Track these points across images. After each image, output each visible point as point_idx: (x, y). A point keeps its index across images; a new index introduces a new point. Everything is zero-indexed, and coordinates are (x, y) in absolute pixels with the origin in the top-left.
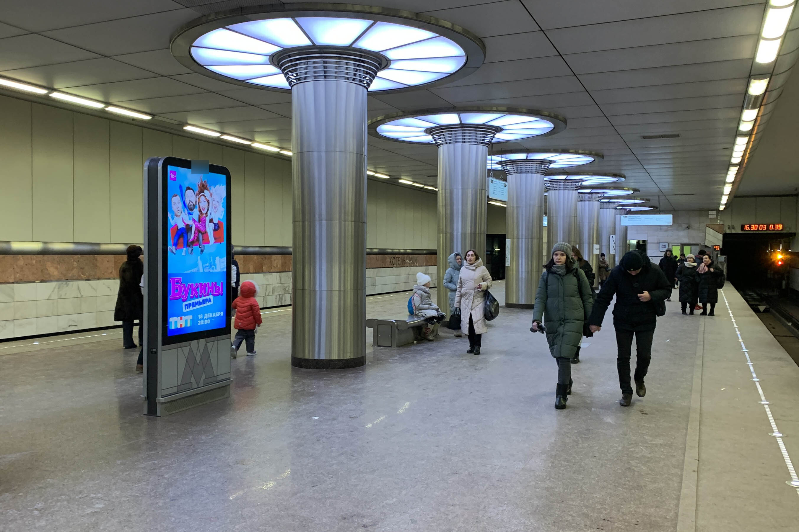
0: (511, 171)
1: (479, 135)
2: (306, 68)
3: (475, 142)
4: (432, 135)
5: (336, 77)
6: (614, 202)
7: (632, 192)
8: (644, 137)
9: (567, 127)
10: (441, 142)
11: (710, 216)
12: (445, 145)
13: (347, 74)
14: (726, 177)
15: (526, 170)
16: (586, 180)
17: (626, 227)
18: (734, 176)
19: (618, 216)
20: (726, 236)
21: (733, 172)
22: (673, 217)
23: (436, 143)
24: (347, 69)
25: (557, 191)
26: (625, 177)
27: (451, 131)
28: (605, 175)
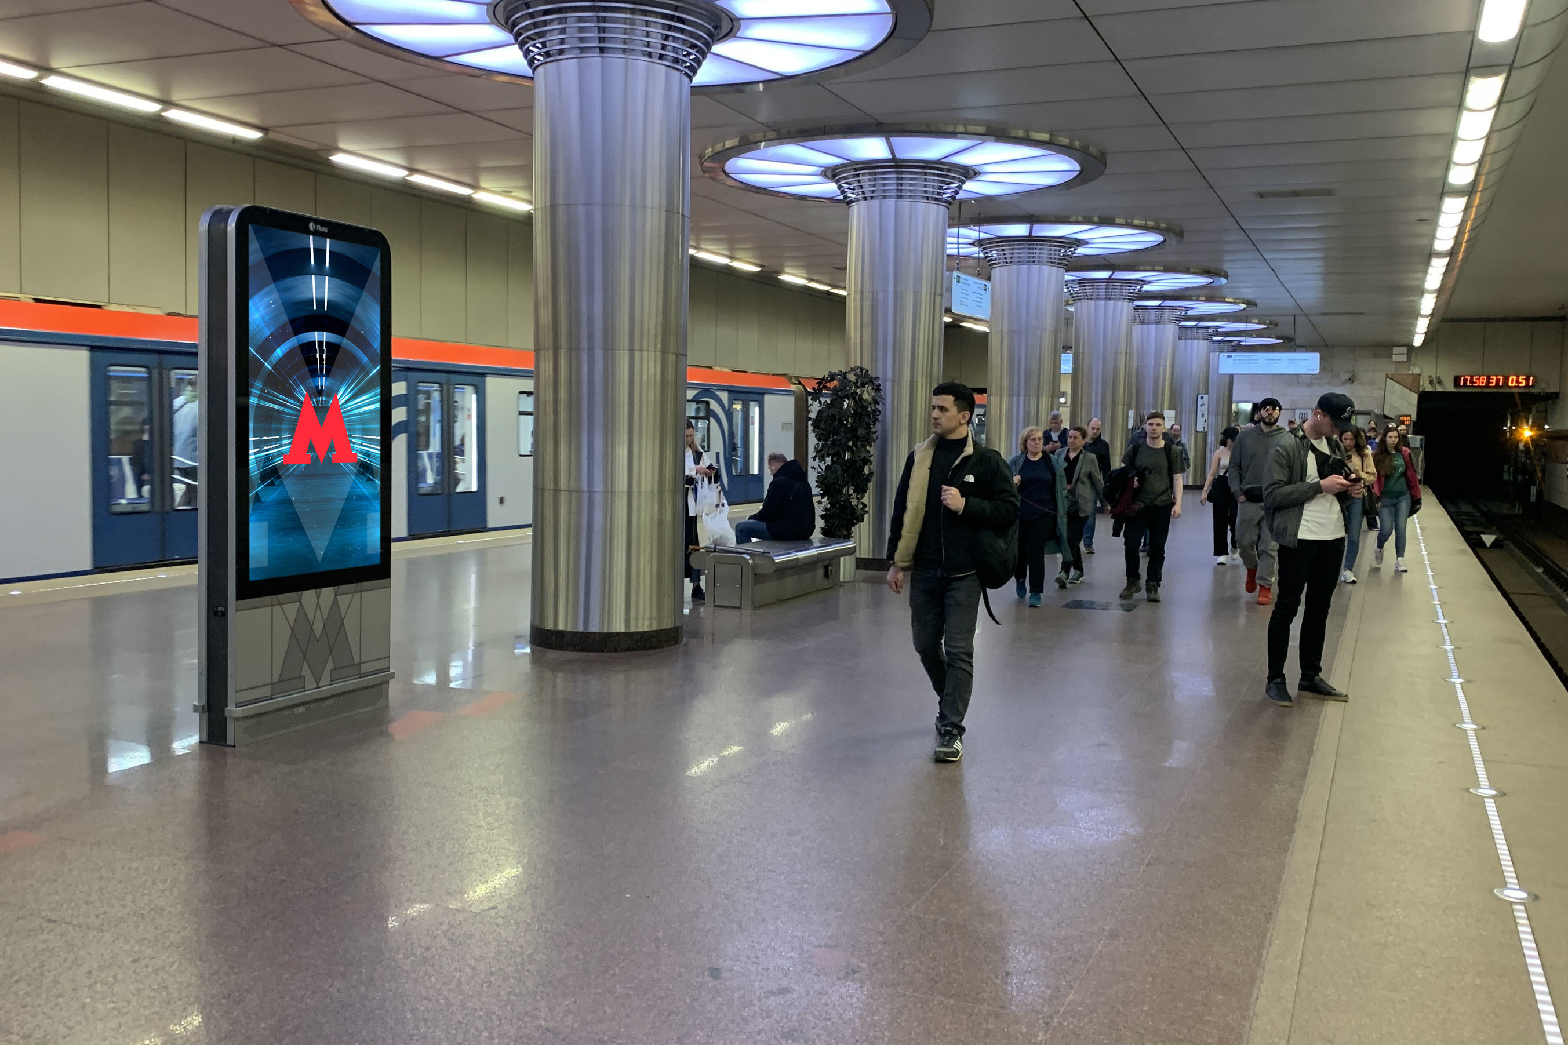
0: (1000, 259)
1: (932, 183)
2: (563, 31)
3: (923, 197)
4: (837, 182)
5: (624, 51)
6: (1208, 327)
7: (1243, 306)
8: (1261, 195)
9: (1106, 172)
10: (853, 196)
11: (1395, 358)
12: (863, 203)
13: (648, 45)
14: (1423, 280)
15: (1029, 257)
16: (1150, 282)
17: (1231, 376)
18: (1441, 277)
19: (1213, 355)
20: (1424, 397)
21: (1437, 268)
22: (1322, 359)
23: (846, 197)
24: (648, 34)
25: (1092, 302)
26: (1226, 277)
27: (876, 173)
28: (1186, 271)
